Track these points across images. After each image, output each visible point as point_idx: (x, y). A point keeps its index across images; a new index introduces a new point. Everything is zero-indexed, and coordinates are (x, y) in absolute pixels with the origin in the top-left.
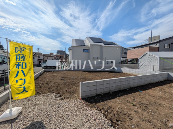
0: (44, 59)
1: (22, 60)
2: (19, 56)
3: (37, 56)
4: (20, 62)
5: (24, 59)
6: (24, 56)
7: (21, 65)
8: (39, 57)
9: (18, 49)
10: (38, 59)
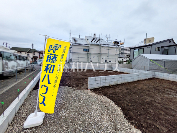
0: (39, 56)
1: (52, 62)
2: (51, 56)
3: (32, 53)
4: (50, 64)
5: (55, 60)
6: (56, 56)
7: (50, 68)
8: (35, 54)
9: (52, 47)
10: (33, 55)
